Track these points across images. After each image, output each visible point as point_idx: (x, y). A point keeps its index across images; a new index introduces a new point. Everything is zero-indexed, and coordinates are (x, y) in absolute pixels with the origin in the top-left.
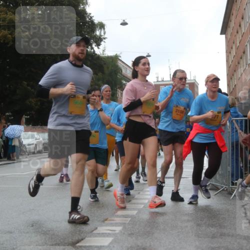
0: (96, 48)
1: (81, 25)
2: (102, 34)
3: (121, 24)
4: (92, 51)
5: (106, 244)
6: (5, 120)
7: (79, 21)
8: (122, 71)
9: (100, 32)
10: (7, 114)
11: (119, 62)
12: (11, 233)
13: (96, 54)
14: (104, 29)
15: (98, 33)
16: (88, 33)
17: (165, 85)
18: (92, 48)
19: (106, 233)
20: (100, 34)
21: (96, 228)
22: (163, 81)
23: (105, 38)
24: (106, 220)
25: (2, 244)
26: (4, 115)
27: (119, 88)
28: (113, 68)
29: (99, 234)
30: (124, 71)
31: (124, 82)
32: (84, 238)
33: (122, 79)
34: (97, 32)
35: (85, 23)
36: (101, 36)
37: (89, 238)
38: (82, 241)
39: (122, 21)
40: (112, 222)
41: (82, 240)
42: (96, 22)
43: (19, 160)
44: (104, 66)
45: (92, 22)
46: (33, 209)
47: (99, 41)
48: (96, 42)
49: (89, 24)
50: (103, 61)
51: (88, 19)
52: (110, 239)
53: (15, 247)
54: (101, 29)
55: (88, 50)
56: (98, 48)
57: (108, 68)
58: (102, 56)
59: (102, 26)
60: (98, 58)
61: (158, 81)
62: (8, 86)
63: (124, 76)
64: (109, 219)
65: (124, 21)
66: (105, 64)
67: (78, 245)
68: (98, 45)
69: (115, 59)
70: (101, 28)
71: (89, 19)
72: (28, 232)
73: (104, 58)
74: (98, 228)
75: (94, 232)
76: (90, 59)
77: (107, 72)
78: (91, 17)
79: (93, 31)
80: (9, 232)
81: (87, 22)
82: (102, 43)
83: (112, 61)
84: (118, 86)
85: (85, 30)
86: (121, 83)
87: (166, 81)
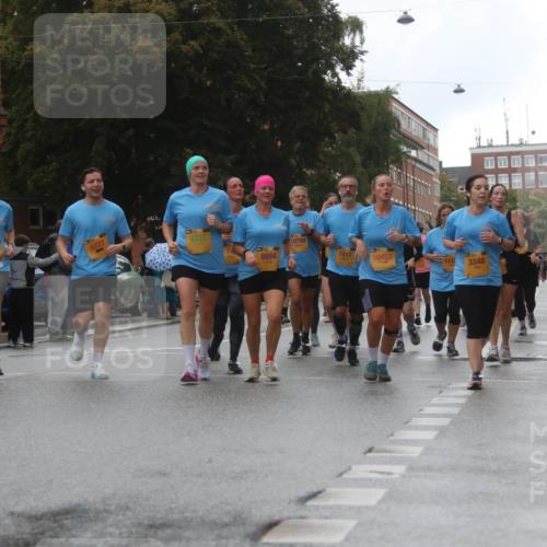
0: (342, 75)
1: (311, 24)
2: (357, 43)
3: (400, 21)
4: (336, 80)
5: (372, 502)
6: (146, 232)
7: (307, 16)
8: (399, 124)
9: (353, 39)
10: (151, 219)
11: (394, 104)
12: (164, 475)
13: (344, 88)
14: (361, 32)
15: (347, 41)
16: (326, 41)
17: (496, 155)
18: (335, 75)
19: (370, 480)
20: (353, 43)
21: (350, 469)
22: (490, 146)
23: (362, 53)
24: (370, 450)
25: (147, 499)
26: (145, 220)
27: (393, 162)
28: (380, 119)
29: (356, 479)
30: (404, 125)
31: (405, 149)
32: (324, 490)
33: (399, 142)
34: (346, 38)
35: (319, 19)
36: (354, 46)
37: (334, 490)
38: (320, 496)
39: (401, 15)
40: (384, 454)
41: (320, 492)
42: (343, 16)
43: (177, 319)
44: (361, 114)
45: (336, 17)
46: (210, 426)
47: (349, 58)
48: (343, 61)
49: (328, 21)
50: (359, 102)
51: (326, 11)
52: (381, 493)
53: (174, 506)
54: (354, 33)
55: (326, 78)
56: (349, 74)
57: (369, 118)
58: (356, 91)
59: (356, 25)
60: (349, 95)
61: (479, 147)
62: (152, 158)
63: (405, 136)
64: (377, 447)
65: (405, 13)
66: (363, 109)
67: (309, 503)
68: (348, 67)
69: (385, 97)
70: (353, 31)
71: (329, 11)
72: (201, 475)
73: (360, 97)
74: (354, 467)
75: (345, 476)
76: (330, 97)
77: (366, 125)
78: (333, 7)
79: (338, 36)
80: (160, 473)
81: (322, 18)
82: (357, 63)
83: (379, 104)
84: (392, 158)
85: (320, 35)
86: (399, 151)
87: (497, 146)
